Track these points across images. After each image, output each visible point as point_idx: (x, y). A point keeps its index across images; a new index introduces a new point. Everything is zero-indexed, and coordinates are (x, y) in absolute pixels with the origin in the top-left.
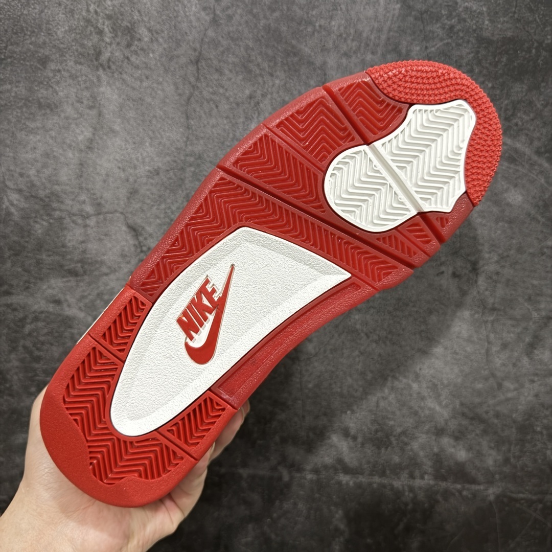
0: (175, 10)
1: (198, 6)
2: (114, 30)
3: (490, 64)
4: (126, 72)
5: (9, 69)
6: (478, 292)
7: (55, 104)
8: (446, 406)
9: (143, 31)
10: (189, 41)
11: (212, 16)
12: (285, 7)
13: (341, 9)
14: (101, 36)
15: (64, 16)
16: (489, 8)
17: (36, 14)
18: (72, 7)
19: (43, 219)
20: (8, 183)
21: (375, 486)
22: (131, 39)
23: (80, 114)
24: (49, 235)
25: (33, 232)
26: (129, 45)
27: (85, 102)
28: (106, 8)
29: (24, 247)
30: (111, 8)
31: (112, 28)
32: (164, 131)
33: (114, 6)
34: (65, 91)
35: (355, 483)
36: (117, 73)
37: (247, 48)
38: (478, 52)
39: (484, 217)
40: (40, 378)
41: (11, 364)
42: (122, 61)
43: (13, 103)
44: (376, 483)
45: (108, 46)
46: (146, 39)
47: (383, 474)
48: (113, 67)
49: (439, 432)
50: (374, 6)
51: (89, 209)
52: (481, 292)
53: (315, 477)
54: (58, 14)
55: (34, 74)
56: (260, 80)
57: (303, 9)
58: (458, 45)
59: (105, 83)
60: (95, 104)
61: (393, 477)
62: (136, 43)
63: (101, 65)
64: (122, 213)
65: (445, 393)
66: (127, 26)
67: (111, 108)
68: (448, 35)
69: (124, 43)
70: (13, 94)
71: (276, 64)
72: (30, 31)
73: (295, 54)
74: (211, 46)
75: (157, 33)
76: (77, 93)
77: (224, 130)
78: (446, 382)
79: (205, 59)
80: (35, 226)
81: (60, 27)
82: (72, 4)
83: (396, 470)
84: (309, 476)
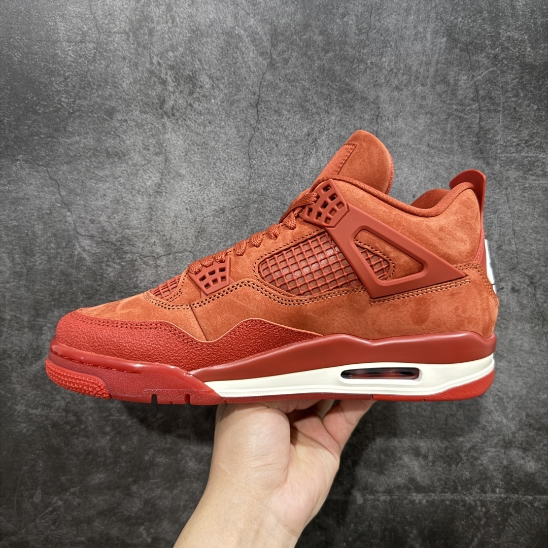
0: (234, 57)
1: (255, 51)
2: (176, 80)
3: (535, 87)
4: (190, 118)
5: (78, 122)
6: (538, 305)
7: (122, 152)
8: (513, 418)
9: (204, 79)
10: (248, 85)
11: (269, 60)
12: (337, 48)
13: (391, 46)
14: (165, 85)
15: (128, 69)
16: (530, 36)
17: (102, 69)
18: (136, 60)
19: (114, 263)
20: (80, 230)
21: (448, 503)
22: (193, 87)
23: (147, 160)
24: (121, 278)
25: (105, 275)
26: (191, 93)
27: (152, 149)
28: (168, 59)
29: (97, 290)
30: (173, 59)
31: (175, 77)
32: (228, 171)
33: (176, 57)
34: (132, 140)
35: (427, 501)
36: (181, 119)
37: (304, 89)
38: (522, 77)
39: (538, 233)
40: (115, 417)
41: (86, 406)
42: (186, 109)
43: (82, 153)
44: (448, 500)
45: (172, 94)
46: (207, 86)
47: (455, 490)
48: (177, 114)
49: (508, 445)
50: (421, 41)
51: (159, 250)
52: (540, 304)
53: (389, 498)
54: (123, 67)
55: (101, 125)
56: (317, 118)
57: (355, 48)
58: (503, 72)
59: (170, 130)
60: (161, 150)
61: (465, 493)
62: (198, 89)
63: (166, 113)
64: (190, 252)
65: (510, 406)
66: (189, 75)
67: (176, 152)
68: (492, 63)
69: (187, 91)
70: (82, 145)
71: (331, 101)
72: (97, 85)
73: (349, 91)
74: (270, 89)
75: (218, 80)
76: (143, 141)
77: (285, 166)
78: (511, 395)
79: (264, 102)
80: (106, 270)
81: (125, 80)
82: (136, 58)
83: (467, 485)
84: (382, 498)
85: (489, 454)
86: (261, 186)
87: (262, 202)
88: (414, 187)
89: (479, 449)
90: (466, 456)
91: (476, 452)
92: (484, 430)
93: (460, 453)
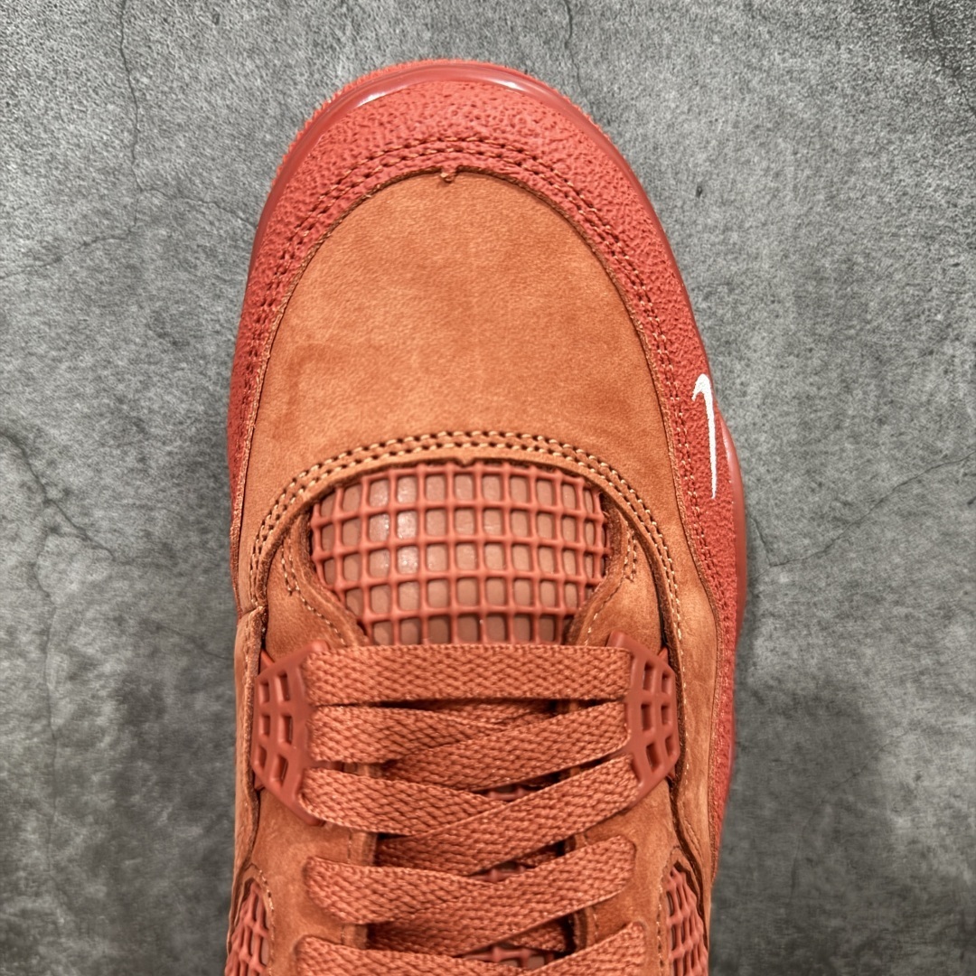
85: (917, 960)
86: (173, 162)
87: (180, 218)
88: (701, 157)
89: (886, 948)
90: (847, 965)
91: (879, 955)
92: (905, 899)
93: (833, 959)
